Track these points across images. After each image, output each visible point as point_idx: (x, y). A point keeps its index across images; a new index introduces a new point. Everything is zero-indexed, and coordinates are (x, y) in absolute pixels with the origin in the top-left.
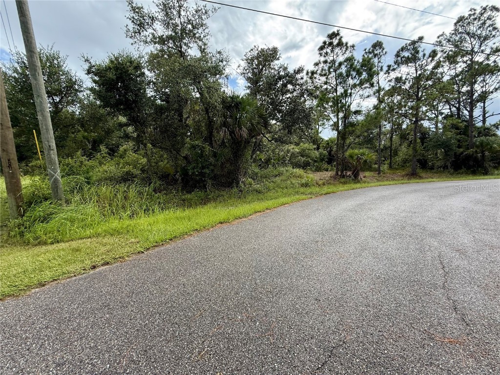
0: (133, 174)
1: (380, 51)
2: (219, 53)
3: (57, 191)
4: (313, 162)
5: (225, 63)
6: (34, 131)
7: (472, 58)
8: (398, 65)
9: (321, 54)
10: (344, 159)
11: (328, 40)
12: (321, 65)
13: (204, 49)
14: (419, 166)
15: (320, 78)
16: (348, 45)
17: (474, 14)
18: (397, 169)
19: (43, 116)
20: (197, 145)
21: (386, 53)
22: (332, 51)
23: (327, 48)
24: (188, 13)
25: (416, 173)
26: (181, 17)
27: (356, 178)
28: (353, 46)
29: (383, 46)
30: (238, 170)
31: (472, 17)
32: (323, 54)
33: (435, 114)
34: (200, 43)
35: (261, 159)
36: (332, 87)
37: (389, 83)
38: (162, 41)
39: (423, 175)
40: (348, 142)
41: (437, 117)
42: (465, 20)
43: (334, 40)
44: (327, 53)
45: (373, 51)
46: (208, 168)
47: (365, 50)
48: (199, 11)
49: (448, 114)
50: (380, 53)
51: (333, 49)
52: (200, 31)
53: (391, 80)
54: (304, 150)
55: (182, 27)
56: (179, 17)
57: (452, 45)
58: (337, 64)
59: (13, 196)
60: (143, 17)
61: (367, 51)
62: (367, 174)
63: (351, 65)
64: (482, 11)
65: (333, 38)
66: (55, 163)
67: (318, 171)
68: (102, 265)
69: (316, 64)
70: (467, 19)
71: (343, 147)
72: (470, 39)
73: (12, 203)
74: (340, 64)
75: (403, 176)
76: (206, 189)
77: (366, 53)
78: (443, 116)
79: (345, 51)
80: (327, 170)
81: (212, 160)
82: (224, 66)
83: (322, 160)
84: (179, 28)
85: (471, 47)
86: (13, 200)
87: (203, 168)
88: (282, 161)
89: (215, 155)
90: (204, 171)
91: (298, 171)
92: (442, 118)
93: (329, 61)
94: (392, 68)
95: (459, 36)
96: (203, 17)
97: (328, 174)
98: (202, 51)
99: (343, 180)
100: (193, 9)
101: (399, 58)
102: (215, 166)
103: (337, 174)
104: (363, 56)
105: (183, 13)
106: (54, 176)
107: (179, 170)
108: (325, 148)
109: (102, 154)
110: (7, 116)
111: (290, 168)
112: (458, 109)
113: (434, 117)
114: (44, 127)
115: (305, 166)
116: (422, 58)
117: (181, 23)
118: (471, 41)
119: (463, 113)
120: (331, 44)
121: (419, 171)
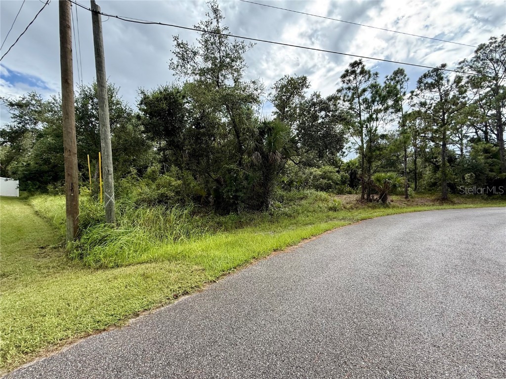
0: (167, 196)
1: (402, 77)
2: (254, 82)
3: (111, 213)
4: (334, 185)
5: (259, 91)
6: (88, 155)
7: (497, 83)
8: (422, 90)
9: (344, 82)
10: (370, 183)
11: (350, 69)
12: (344, 92)
13: (238, 79)
14: (450, 191)
15: (344, 104)
16: (371, 73)
17: (495, 42)
18: (424, 193)
19: (106, 143)
20: (232, 169)
21: (408, 79)
22: (355, 78)
23: (350, 76)
24: (227, 48)
25: (447, 198)
26: (221, 52)
27: (383, 202)
28: (376, 74)
29: (405, 73)
30: (268, 193)
31: (494, 45)
32: (346, 81)
33: (459, 137)
34: (236, 74)
35: (283, 181)
36: (356, 112)
37: (412, 108)
38: (203, 72)
39: (455, 200)
40: (374, 165)
41: (461, 140)
42: (486, 47)
43: (356, 69)
44: (349, 81)
45: (395, 78)
46: (241, 191)
47: (387, 77)
48: (237, 46)
49: (473, 138)
50: (401, 79)
51: (355, 76)
52: (237, 64)
53: (415, 105)
54: (325, 173)
55: (221, 60)
56: (219, 52)
57: (475, 70)
58: (360, 91)
59: (72, 218)
60: (186, 51)
61: (388, 78)
62: (394, 198)
63: (377, 92)
64: (502, 39)
65: (355, 67)
66: (111, 187)
67: (341, 194)
68: (183, 295)
69: (339, 91)
70: (488, 46)
71: (369, 171)
72: (493, 65)
73: (69, 224)
74: (364, 90)
75: (433, 201)
76: (238, 212)
77: (388, 80)
78: (469, 139)
79: (368, 78)
80: (350, 193)
81: (245, 183)
82: (259, 94)
83: (343, 182)
84: (218, 61)
85: (494, 72)
86: (71, 222)
87: (237, 191)
88: (305, 184)
89: (247, 178)
90: (238, 194)
91: (323, 194)
92: (468, 141)
93: (352, 87)
94: (415, 93)
95: (481, 63)
96: (240, 51)
97: (354, 197)
98: (236, 81)
99: (371, 204)
100: (231, 45)
101: (422, 84)
102: (247, 188)
103: (363, 197)
104: (385, 82)
105: (223, 48)
106: (109, 199)
107: (212, 192)
108: (346, 170)
109: (132, 175)
110: (75, 144)
111: (313, 191)
112: (486, 133)
113: (459, 141)
114: (106, 153)
115: (326, 188)
116: (446, 83)
117: (220, 57)
118: (494, 67)
119: (491, 136)
120: (353, 72)
121: (450, 195)
